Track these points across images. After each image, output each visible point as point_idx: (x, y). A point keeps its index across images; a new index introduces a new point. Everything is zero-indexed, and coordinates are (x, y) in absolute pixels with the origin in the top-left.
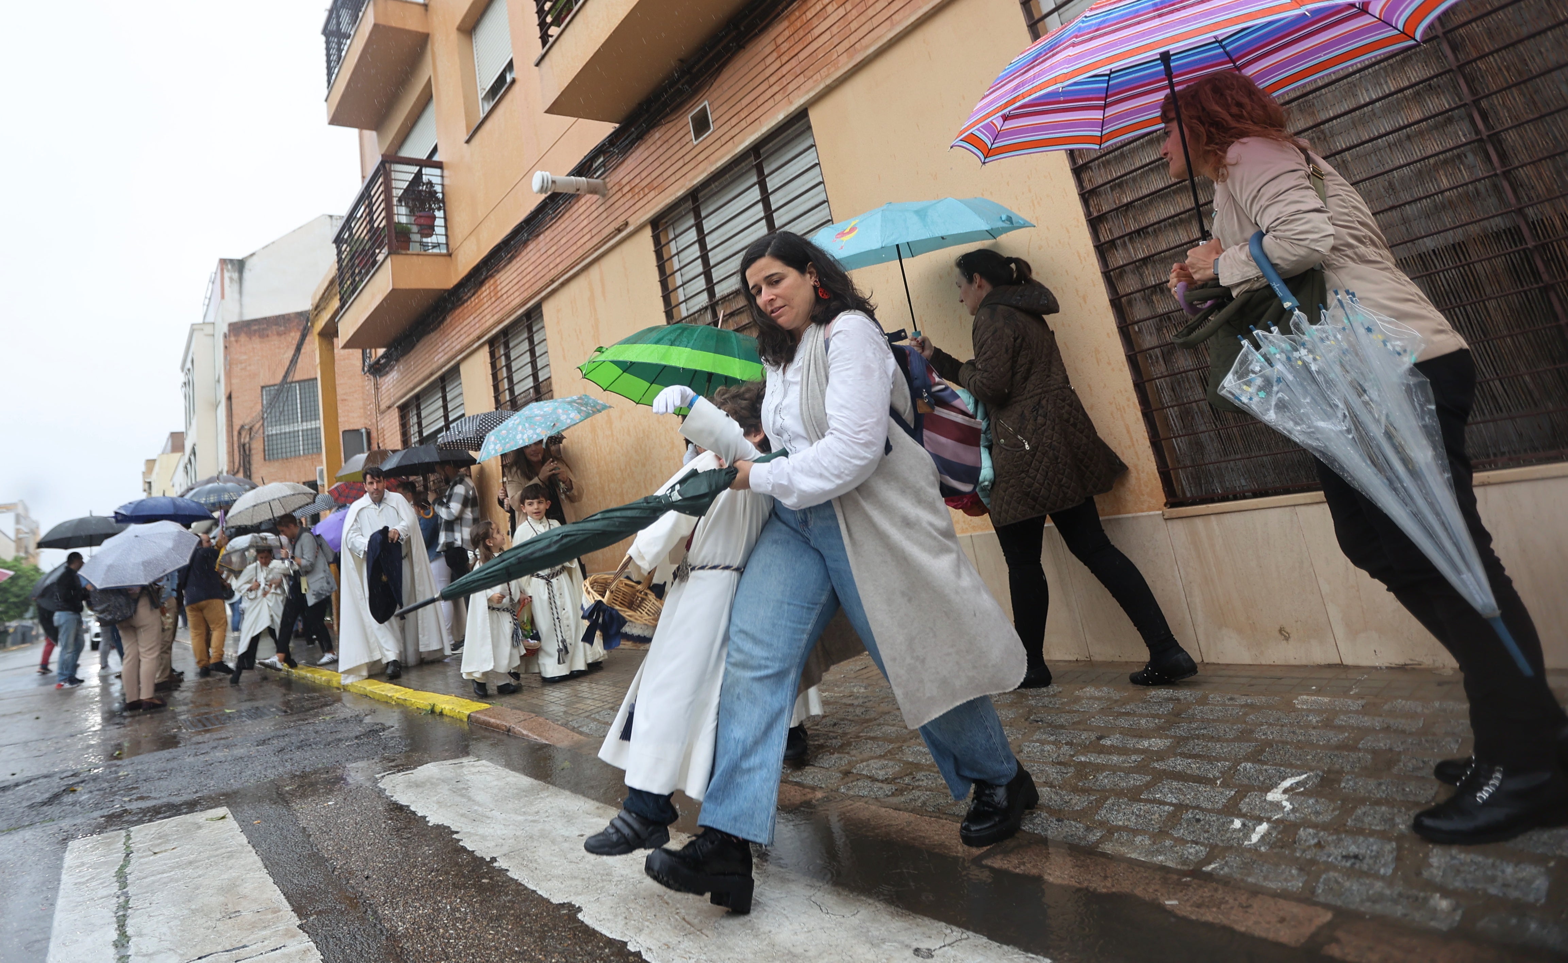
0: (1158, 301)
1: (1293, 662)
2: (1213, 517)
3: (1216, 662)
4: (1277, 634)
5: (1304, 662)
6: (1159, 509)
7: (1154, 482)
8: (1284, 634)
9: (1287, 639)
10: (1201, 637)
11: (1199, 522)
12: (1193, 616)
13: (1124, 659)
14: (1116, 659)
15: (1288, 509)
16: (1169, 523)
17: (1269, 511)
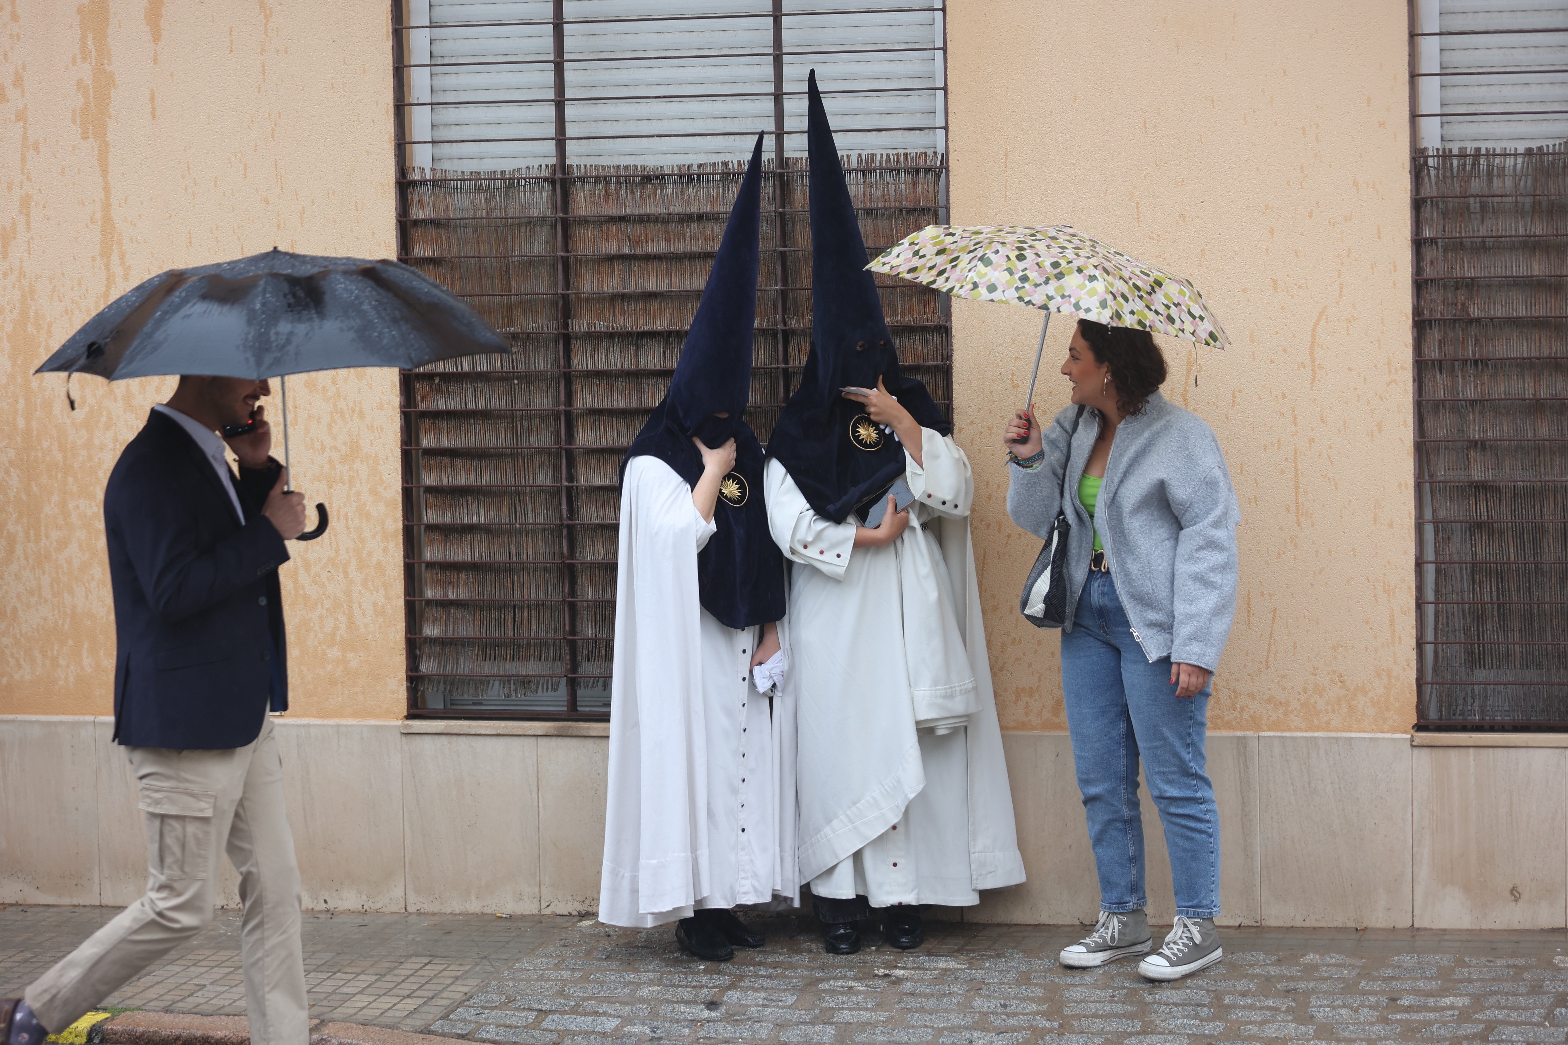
0: (1475, 460)
1: (1516, 926)
2: (1471, 750)
3: (1428, 927)
4: (1507, 893)
5: (1528, 926)
6: (1406, 732)
7: (1409, 695)
8: (1515, 894)
9: (1516, 900)
10: (1418, 897)
11: (1453, 754)
12: (1416, 870)
13: (1311, 923)
14: (1299, 923)
15: (1557, 751)
16: (1416, 751)
17: (1537, 751)
